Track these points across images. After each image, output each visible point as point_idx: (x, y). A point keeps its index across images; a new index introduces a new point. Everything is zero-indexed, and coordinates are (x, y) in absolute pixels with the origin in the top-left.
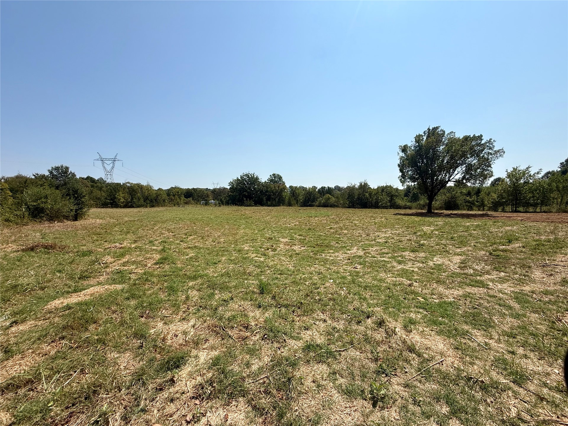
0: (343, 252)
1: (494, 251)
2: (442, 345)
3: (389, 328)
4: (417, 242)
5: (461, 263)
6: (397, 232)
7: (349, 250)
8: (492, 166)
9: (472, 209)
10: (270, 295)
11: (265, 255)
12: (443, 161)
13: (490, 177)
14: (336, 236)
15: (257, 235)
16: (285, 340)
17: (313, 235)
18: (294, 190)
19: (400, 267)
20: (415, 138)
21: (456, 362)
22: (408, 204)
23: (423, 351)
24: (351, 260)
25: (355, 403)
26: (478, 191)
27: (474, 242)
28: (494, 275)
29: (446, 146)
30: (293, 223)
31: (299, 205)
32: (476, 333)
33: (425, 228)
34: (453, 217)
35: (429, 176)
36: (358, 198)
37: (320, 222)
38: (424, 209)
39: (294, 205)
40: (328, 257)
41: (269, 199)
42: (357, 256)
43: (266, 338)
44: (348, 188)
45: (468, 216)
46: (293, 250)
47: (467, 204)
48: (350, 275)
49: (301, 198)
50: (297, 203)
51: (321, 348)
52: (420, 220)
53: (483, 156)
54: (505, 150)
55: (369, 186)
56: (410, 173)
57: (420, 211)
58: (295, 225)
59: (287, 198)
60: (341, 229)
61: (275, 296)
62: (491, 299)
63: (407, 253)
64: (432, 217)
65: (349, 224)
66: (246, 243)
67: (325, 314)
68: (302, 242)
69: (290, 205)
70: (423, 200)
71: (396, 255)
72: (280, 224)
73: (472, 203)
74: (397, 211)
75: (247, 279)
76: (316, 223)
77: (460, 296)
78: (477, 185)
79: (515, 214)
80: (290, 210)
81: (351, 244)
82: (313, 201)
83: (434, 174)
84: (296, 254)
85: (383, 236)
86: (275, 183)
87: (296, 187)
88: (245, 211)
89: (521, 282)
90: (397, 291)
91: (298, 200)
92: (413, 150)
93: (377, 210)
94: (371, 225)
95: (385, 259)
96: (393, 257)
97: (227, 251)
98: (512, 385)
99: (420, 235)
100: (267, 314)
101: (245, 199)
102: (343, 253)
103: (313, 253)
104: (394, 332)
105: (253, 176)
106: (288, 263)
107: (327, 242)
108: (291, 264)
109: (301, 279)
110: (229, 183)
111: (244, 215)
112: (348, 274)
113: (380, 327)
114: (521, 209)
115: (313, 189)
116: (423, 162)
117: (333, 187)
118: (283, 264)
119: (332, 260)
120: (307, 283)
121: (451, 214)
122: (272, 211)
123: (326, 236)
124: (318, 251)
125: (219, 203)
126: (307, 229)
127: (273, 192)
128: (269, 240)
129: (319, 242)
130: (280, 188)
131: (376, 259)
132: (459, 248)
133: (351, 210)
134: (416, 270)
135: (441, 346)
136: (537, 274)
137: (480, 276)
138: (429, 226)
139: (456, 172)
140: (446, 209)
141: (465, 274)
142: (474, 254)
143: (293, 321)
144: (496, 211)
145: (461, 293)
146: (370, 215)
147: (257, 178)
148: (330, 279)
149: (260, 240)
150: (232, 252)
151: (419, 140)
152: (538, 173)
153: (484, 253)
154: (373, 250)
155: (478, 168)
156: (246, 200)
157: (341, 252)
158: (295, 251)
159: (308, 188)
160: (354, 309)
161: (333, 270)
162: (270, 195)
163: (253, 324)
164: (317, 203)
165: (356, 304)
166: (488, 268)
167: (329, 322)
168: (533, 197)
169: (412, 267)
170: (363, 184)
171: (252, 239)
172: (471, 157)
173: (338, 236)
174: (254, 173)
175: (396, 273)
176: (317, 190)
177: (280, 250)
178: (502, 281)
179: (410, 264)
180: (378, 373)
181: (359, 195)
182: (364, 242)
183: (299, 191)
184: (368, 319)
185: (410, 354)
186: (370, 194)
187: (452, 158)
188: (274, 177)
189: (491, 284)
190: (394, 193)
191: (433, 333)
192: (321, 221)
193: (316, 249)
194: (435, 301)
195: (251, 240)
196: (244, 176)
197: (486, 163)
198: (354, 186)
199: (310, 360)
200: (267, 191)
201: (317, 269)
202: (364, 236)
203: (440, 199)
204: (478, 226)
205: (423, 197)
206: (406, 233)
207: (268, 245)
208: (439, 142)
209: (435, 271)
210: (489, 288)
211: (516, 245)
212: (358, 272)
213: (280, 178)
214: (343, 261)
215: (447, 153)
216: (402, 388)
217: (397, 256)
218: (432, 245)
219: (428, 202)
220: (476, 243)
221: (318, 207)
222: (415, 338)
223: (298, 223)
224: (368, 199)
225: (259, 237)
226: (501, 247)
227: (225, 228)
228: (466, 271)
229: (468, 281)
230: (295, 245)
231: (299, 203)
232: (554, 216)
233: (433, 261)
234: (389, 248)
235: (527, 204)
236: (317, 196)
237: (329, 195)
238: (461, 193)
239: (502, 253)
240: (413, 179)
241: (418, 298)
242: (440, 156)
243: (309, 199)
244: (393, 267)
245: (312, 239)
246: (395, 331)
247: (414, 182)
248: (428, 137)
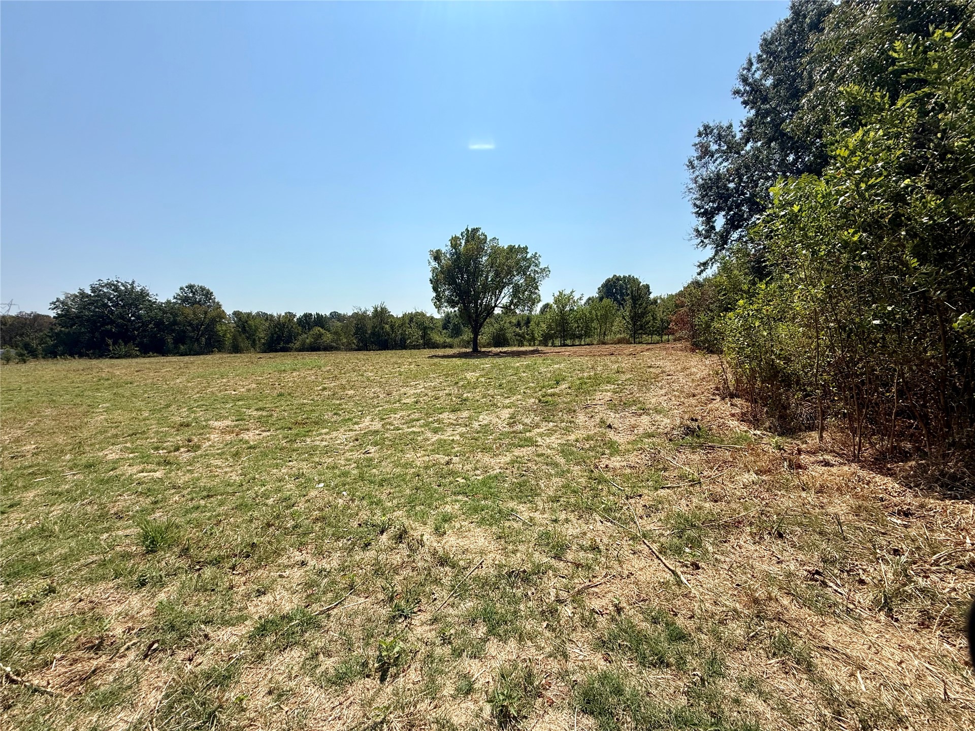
0: (346, 428)
1: (543, 397)
2: (483, 540)
3: (413, 539)
4: (459, 396)
5: (510, 418)
6: (433, 384)
7: (356, 423)
8: (539, 288)
9: (523, 345)
10: (176, 550)
11: (169, 463)
12: (487, 278)
13: (538, 302)
14: (334, 401)
15: (147, 422)
16: (206, 636)
17: (288, 405)
18: (244, 320)
19: (435, 438)
20: (451, 240)
21: (498, 557)
22: (448, 340)
23: (459, 556)
24: (359, 441)
25: (350, 692)
26: (528, 321)
27: (524, 387)
28: (544, 427)
29: (490, 256)
30: (243, 386)
31: (258, 350)
32: (522, 508)
33: (469, 375)
34: (502, 356)
35: (472, 299)
36: (373, 334)
37: (302, 380)
38: (468, 347)
39: (248, 350)
40: (318, 443)
41: (181, 339)
42: (371, 431)
43: (155, 650)
44: (355, 315)
45: (518, 354)
46: (241, 440)
47: (517, 337)
48: (357, 467)
49: (262, 335)
50: (254, 345)
51: (291, 620)
52: (464, 364)
53: (530, 275)
54: (550, 269)
55: (389, 312)
56: (447, 293)
57: (464, 350)
58: (249, 390)
59: (228, 336)
60: (343, 388)
61: (187, 549)
62: (540, 459)
63: (445, 415)
64: (478, 358)
65: (356, 379)
66: (113, 444)
67: (303, 552)
68: (263, 423)
69: (236, 349)
70: (467, 335)
71: (430, 419)
72: (212, 392)
73: (522, 336)
74: (433, 352)
75: (108, 530)
76: (294, 382)
77: (508, 464)
78: (527, 313)
79: (563, 349)
80: (239, 360)
81: (360, 413)
82: (289, 341)
83: (477, 297)
84: (250, 448)
85: (412, 392)
86: (195, 306)
87: (249, 314)
88: (110, 370)
89: (567, 430)
90: (430, 476)
91: (255, 339)
92: (449, 259)
93: (404, 351)
94: (394, 377)
95: (414, 429)
96: (427, 425)
97: (47, 472)
98: (553, 562)
99: (462, 386)
100: (163, 595)
101: (110, 341)
102: (345, 431)
103: (288, 440)
104: (421, 543)
105: (129, 287)
106: (228, 469)
107: (317, 415)
108: (237, 471)
109: (257, 496)
110: (54, 303)
111: (108, 379)
112: (353, 466)
113: (400, 542)
114: (568, 342)
115: (287, 318)
116: (462, 277)
117: (328, 314)
118: (216, 474)
119: (325, 446)
120: (270, 502)
121: (501, 352)
122: (190, 365)
123: (315, 403)
124: (297, 435)
125: (21, 355)
126: (275, 395)
127: (191, 325)
128: (182, 428)
129: (299, 418)
130: (209, 316)
131: (400, 431)
132: (508, 397)
133: (361, 355)
134: (458, 437)
135: (481, 542)
136: (581, 418)
137: (530, 431)
138: (474, 371)
139: (503, 295)
140: (495, 346)
141: (514, 432)
142: (524, 403)
143: (231, 588)
144: (546, 346)
145: (508, 459)
146: (393, 360)
147: (143, 295)
148: (320, 482)
149: (157, 433)
150: (63, 471)
151: (456, 245)
152: (580, 299)
153: (533, 400)
154: (396, 419)
155: (526, 290)
156: (114, 344)
157: (342, 430)
158: (247, 442)
159: (275, 314)
160: (360, 525)
161: (326, 465)
162: (184, 332)
163: (119, 631)
164: (298, 344)
165: (364, 515)
166: (537, 419)
167: (312, 562)
168: (578, 327)
169: (453, 435)
170: (379, 309)
171: (131, 432)
172: (517, 275)
173: (338, 402)
174: (133, 282)
175: (430, 448)
176: (295, 320)
177: (210, 446)
178: (551, 432)
179: (449, 431)
180: (392, 620)
181: (374, 327)
182: (381, 406)
183: (257, 321)
184: (382, 535)
185: (442, 569)
186: (392, 327)
187: (497, 274)
188: (192, 292)
189: (539, 439)
190: (427, 324)
191: (473, 525)
192: (305, 378)
193: (294, 432)
194: (478, 478)
195: (129, 435)
196: (103, 286)
197: (532, 284)
198: (365, 312)
199: (264, 654)
200: (175, 323)
201: (294, 469)
202: (381, 396)
203: (487, 332)
204: (528, 366)
205: (467, 329)
206: (445, 384)
207: (179, 439)
208: (480, 250)
209: (481, 435)
210: (537, 446)
211: (564, 386)
212: (371, 459)
213: (208, 294)
214: (346, 445)
215: (492, 267)
216: (428, 628)
217: (432, 422)
218: (478, 398)
219: (472, 336)
220: (526, 388)
221: (300, 351)
222: (451, 542)
223: (254, 386)
224: (389, 335)
225: (152, 425)
226: (550, 391)
227: (41, 416)
228: (515, 428)
229: (516, 441)
230: (248, 430)
231: (258, 346)
232: (595, 349)
233: (479, 421)
234: (420, 410)
235: (574, 337)
236: (296, 331)
237: (319, 328)
238: (510, 323)
239: (550, 398)
240: (452, 303)
241: (457, 479)
242: (482, 271)
243: (279, 336)
244: (427, 439)
245: (286, 414)
246: (422, 540)
247: (453, 307)
248: (467, 241)
